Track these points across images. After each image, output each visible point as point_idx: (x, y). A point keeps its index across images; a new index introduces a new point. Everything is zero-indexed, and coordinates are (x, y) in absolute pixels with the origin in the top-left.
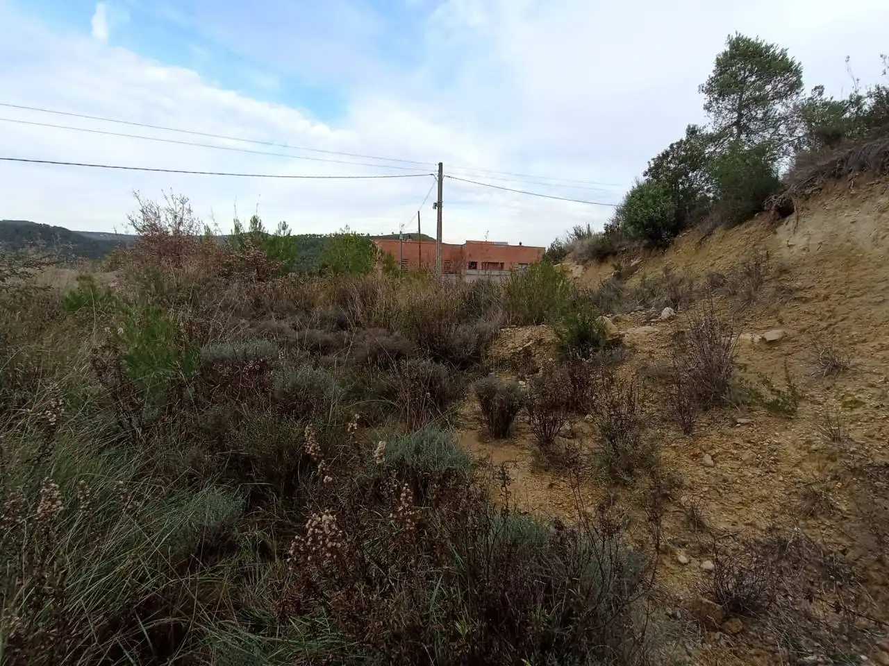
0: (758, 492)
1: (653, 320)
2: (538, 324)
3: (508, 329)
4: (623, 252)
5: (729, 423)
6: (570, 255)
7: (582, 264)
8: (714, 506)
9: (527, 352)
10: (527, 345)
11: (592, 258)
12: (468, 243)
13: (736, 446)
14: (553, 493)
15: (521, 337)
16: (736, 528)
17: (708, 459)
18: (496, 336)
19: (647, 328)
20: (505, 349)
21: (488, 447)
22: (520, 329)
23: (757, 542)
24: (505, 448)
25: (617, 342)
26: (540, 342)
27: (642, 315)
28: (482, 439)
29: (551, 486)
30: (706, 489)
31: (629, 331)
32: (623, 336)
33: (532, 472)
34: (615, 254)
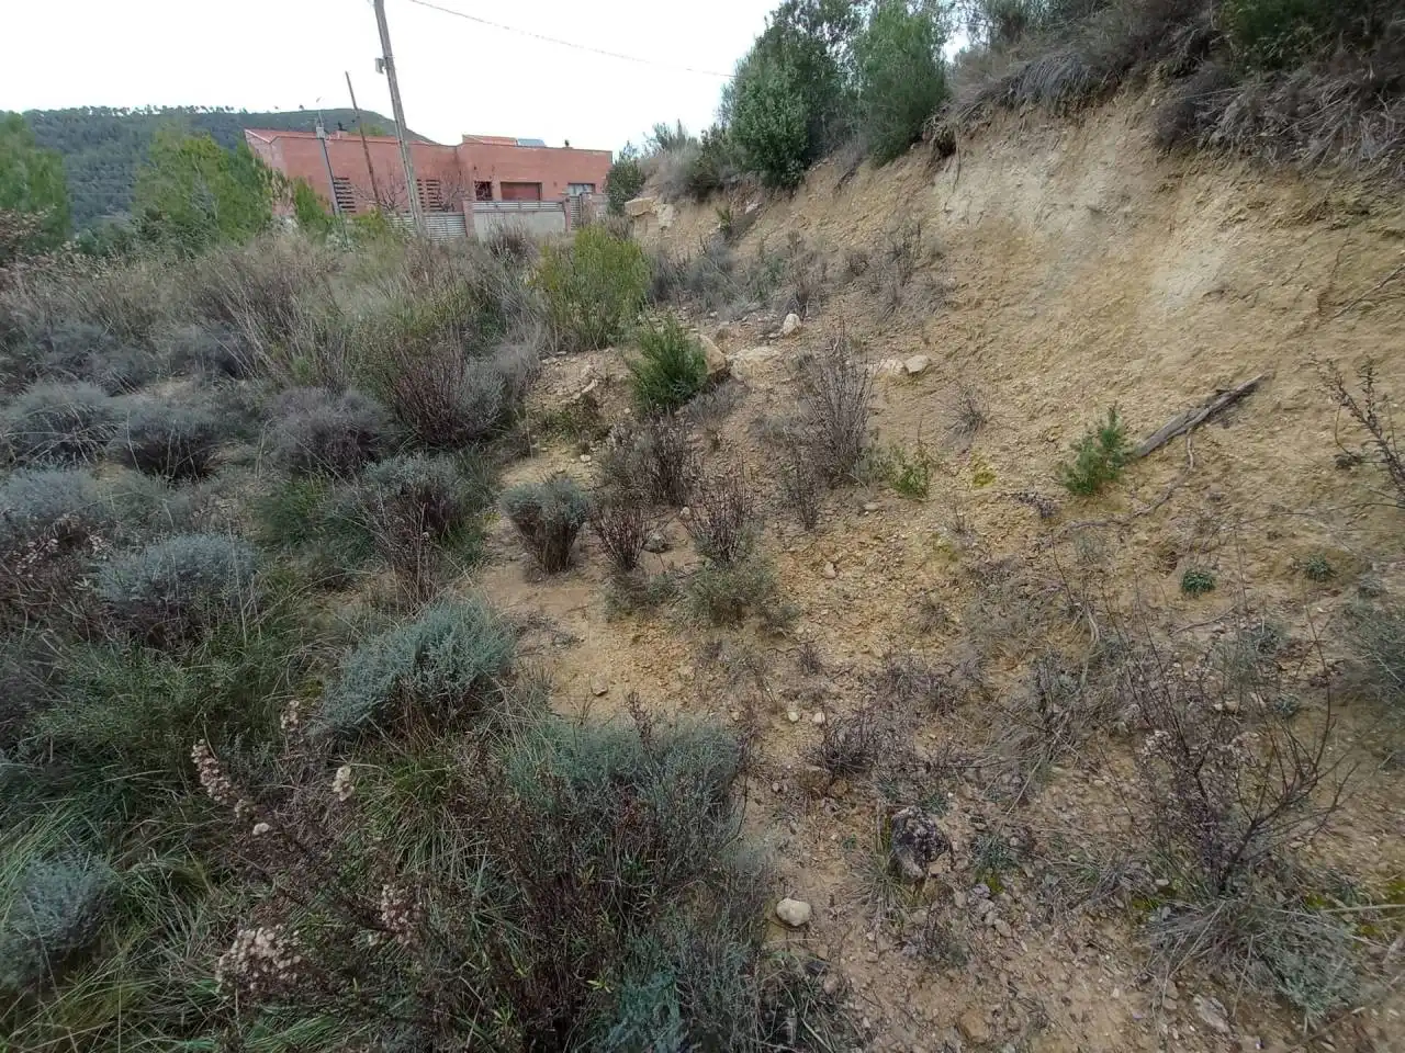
0: (879, 609)
1: (772, 335)
2: (603, 344)
3: (555, 360)
4: (734, 185)
5: (857, 510)
6: (651, 182)
7: (673, 203)
8: (832, 635)
9: (589, 402)
10: (586, 390)
11: (686, 194)
12: (469, 141)
13: (862, 545)
14: (640, 651)
15: (576, 374)
16: (853, 660)
17: (829, 570)
18: (535, 375)
19: (764, 350)
20: (553, 397)
21: (539, 589)
22: (574, 359)
23: (873, 675)
24: (567, 588)
25: (723, 376)
26: (607, 382)
27: (757, 321)
28: (530, 577)
29: (636, 640)
30: (825, 612)
31: (740, 354)
32: (731, 363)
33: (609, 621)
34: (721, 188)
